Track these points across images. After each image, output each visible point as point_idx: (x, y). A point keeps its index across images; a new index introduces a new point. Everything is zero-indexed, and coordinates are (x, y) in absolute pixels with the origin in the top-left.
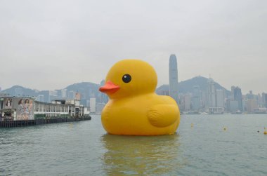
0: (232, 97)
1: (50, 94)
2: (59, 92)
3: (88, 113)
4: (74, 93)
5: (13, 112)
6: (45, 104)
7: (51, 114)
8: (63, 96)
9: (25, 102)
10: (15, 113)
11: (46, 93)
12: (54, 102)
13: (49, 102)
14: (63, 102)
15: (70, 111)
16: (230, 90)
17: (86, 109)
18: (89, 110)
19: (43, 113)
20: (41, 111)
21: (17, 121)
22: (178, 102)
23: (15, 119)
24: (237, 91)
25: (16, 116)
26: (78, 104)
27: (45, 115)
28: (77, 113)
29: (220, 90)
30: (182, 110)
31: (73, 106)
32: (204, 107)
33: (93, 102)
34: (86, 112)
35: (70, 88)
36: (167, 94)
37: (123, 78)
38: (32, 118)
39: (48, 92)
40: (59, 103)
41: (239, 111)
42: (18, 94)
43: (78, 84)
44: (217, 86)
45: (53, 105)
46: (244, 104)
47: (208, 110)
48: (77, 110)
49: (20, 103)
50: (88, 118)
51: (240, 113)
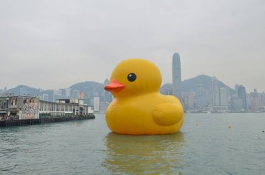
0: (236, 95)
1: (55, 93)
2: (63, 91)
3: (92, 112)
4: (78, 92)
5: (18, 111)
6: (50, 103)
7: (55, 113)
8: (68, 96)
9: (30, 102)
10: (20, 112)
11: (50, 92)
12: (58, 102)
13: (54, 101)
14: (67, 101)
15: (74, 110)
16: (234, 89)
17: (89, 108)
18: (92, 109)
19: (48, 112)
20: (45, 110)
21: (22, 120)
22: (182, 101)
23: (20, 118)
24: (241, 89)
25: (22, 116)
26: (81, 103)
27: (49, 114)
28: (81, 113)
29: (224, 89)
30: (186, 109)
31: (77, 105)
32: (207, 106)
33: (96, 101)
34: (90, 111)
35: (73, 87)
36: (171, 94)
37: (128, 77)
38: (36, 117)
39: (52, 91)
40: (64, 102)
41: (243, 110)
42: (22, 93)
43: (82, 83)
44: (221, 84)
45: (57, 104)
46: (248, 103)
47: (212, 109)
48: (81, 109)
49: (25, 102)
50: (91, 117)
51: (244, 112)
